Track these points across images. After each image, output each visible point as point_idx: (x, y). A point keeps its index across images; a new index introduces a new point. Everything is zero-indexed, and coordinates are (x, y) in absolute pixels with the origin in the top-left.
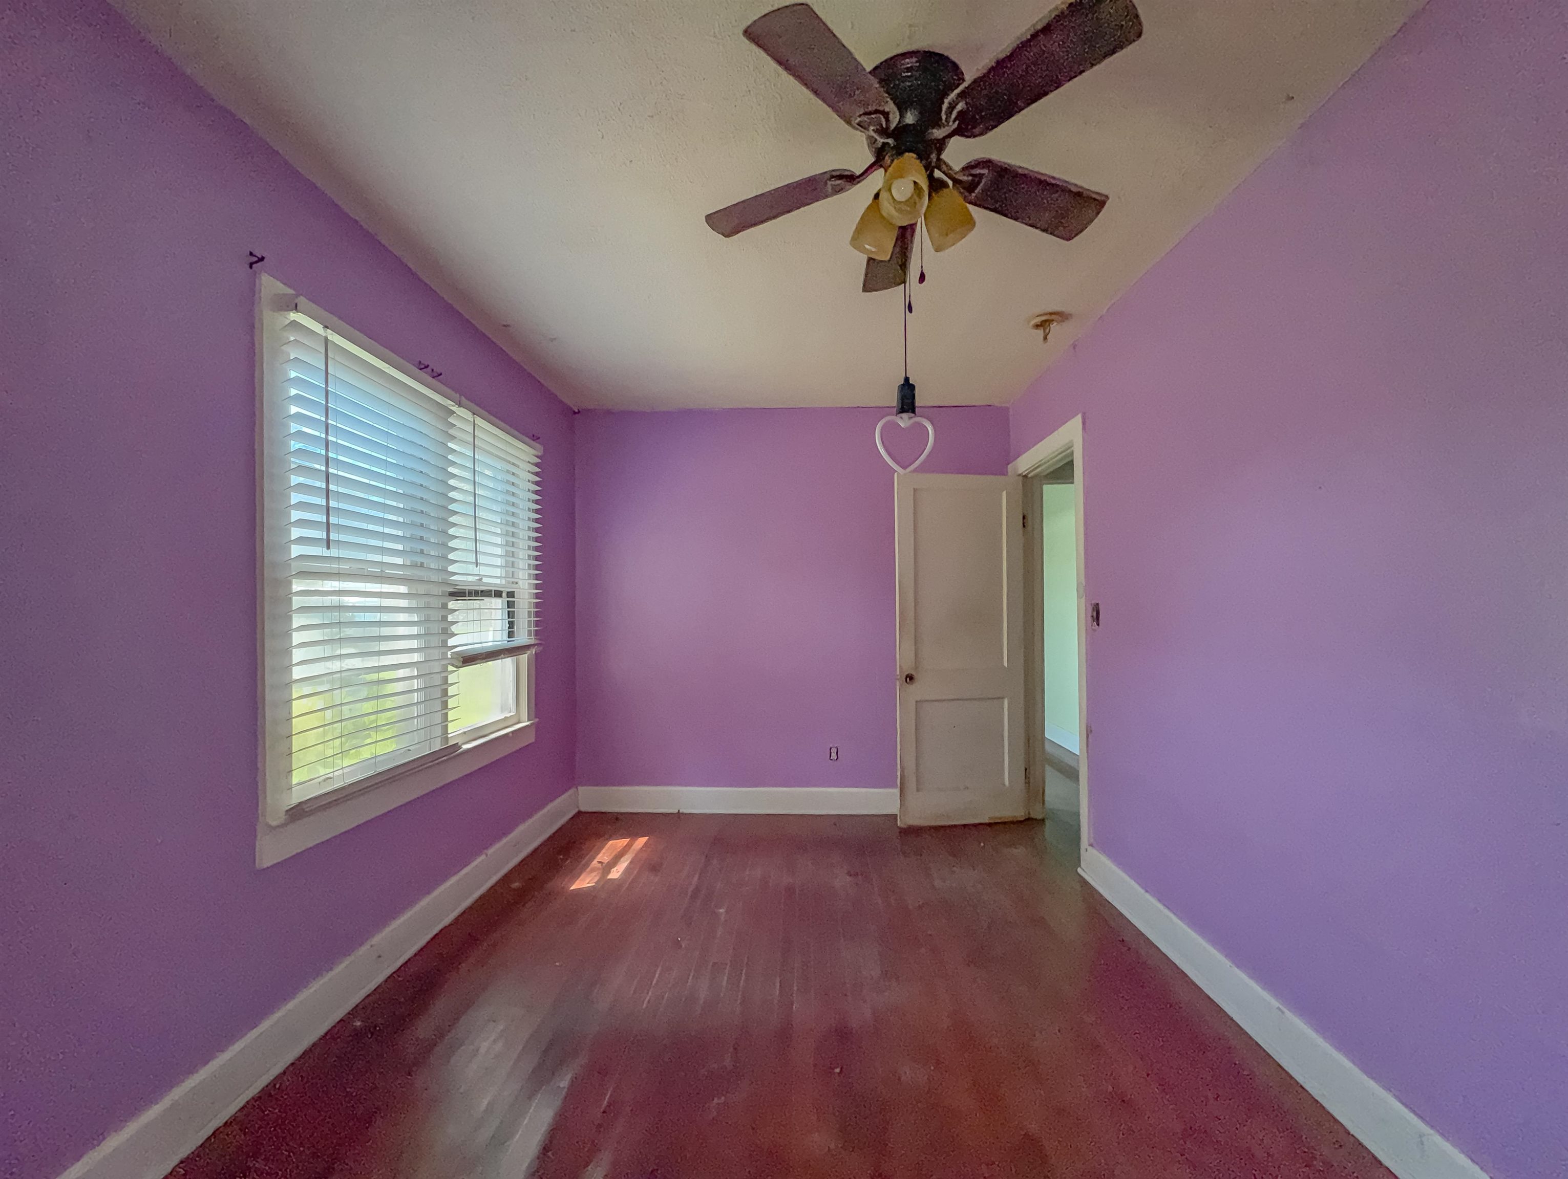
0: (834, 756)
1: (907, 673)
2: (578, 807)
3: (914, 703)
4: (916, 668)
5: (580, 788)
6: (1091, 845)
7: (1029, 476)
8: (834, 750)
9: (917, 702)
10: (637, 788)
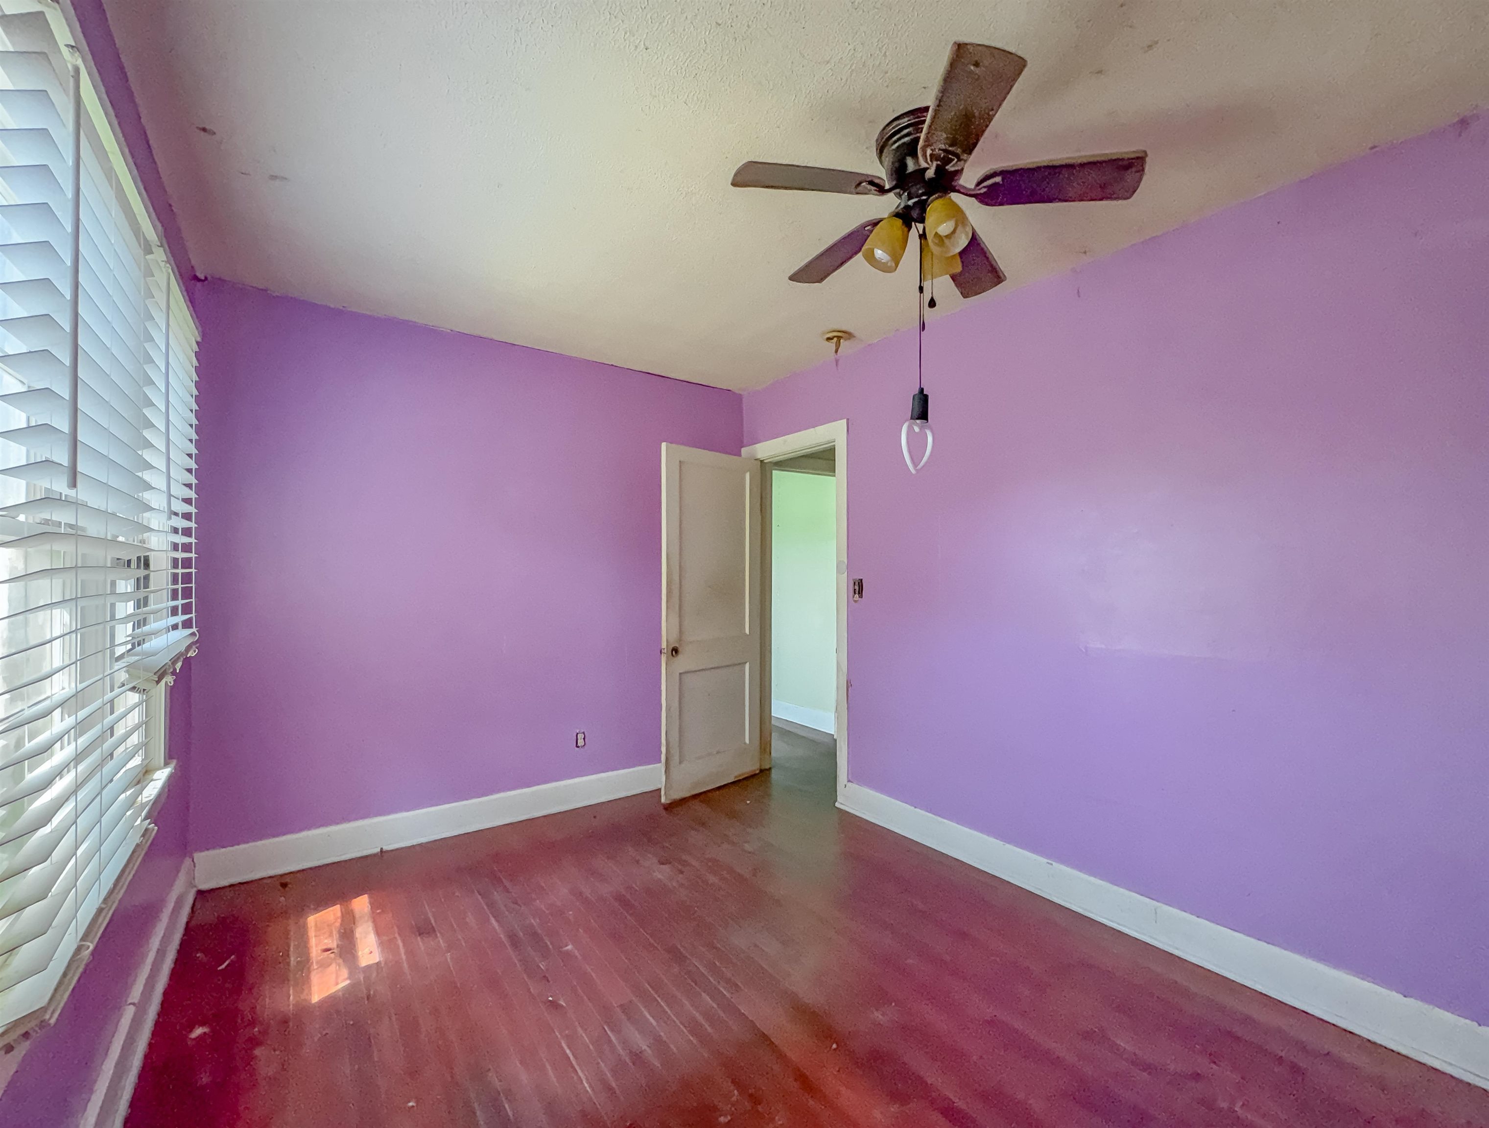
0: (581, 742)
1: (673, 646)
2: (195, 886)
3: (678, 674)
4: (680, 640)
5: (198, 856)
6: (849, 781)
7: (765, 461)
8: (581, 736)
9: (680, 674)
10: (304, 834)
